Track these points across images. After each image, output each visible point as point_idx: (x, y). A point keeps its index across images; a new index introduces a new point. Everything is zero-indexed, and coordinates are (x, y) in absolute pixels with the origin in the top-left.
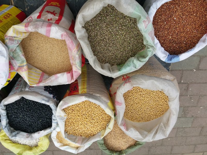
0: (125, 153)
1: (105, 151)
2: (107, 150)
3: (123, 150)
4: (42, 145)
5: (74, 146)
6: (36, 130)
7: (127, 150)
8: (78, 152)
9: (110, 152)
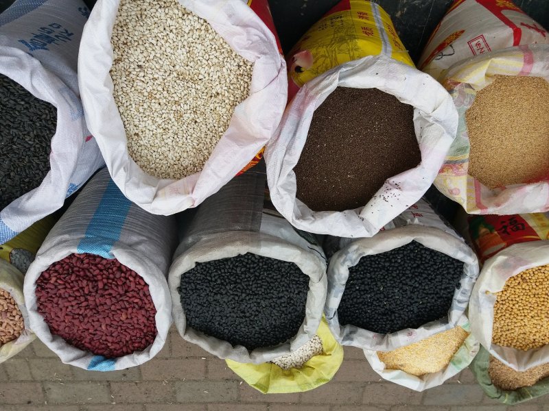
0: (533, 396)
1: (489, 387)
2: (493, 385)
3: (526, 386)
5: (413, 372)
6: (398, 326)
7: (536, 387)
8: (428, 387)
9: (498, 392)
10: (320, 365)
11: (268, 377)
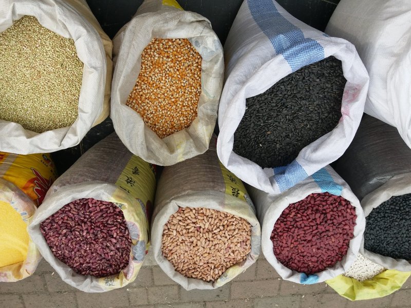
4: (396, 276)
10: (393, 276)
11: (352, 288)
